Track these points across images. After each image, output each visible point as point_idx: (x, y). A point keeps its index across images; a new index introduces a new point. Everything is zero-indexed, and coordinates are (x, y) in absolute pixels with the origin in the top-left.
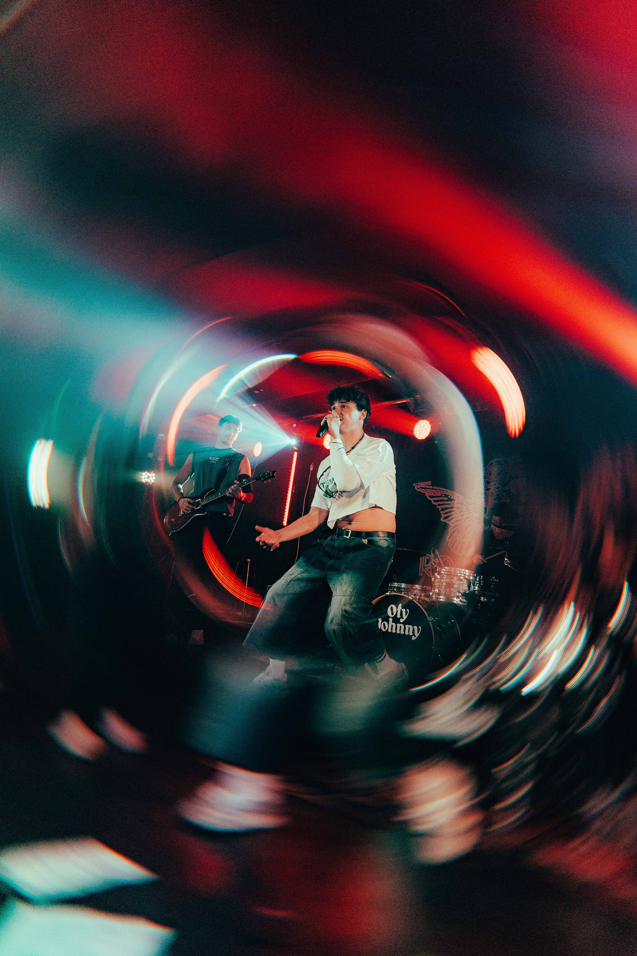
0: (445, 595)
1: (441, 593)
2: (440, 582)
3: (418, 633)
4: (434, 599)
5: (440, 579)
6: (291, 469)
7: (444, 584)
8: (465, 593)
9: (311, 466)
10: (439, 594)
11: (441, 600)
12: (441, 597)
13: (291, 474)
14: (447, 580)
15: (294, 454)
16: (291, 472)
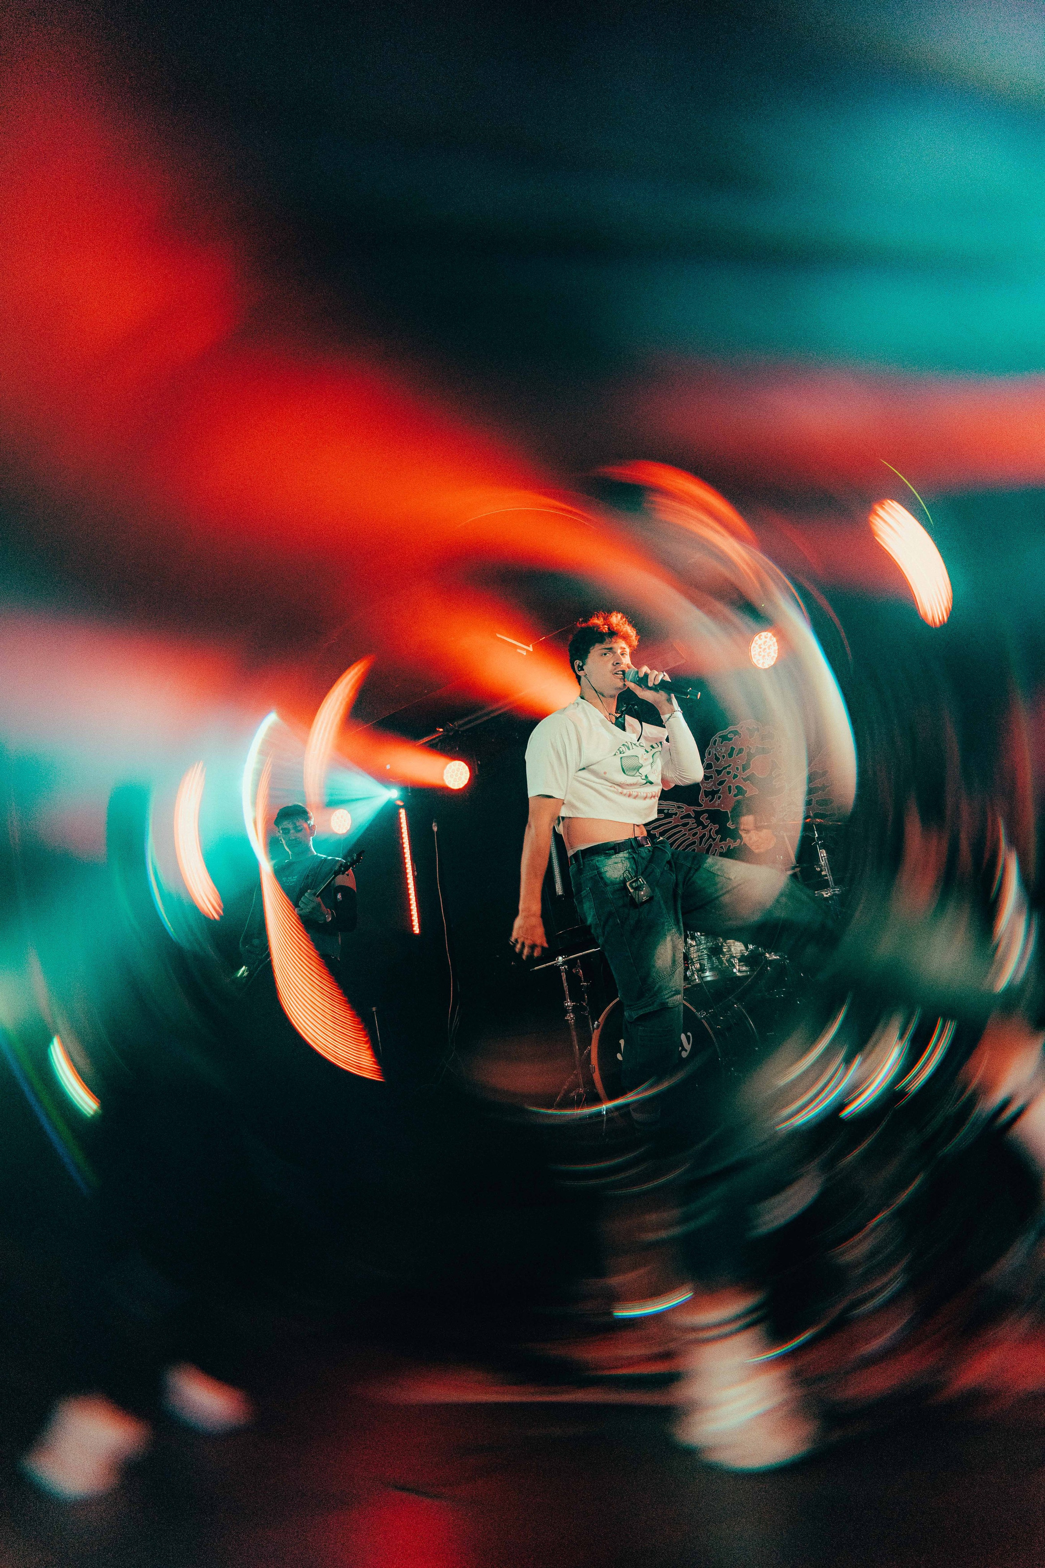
0: (711, 970)
1: (705, 968)
2: (698, 950)
3: (689, 1044)
4: (697, 980)
5: (697, 945)
6: (402, 838)
7: (705, 952)
8: (743, 956)
9: (434, 825)
10: (702, 970)
11: (709, 979)
12: (708, 974)
13: (404, 846)
14: (708, 944)
15: (400, 814)
16: (403, 843)
